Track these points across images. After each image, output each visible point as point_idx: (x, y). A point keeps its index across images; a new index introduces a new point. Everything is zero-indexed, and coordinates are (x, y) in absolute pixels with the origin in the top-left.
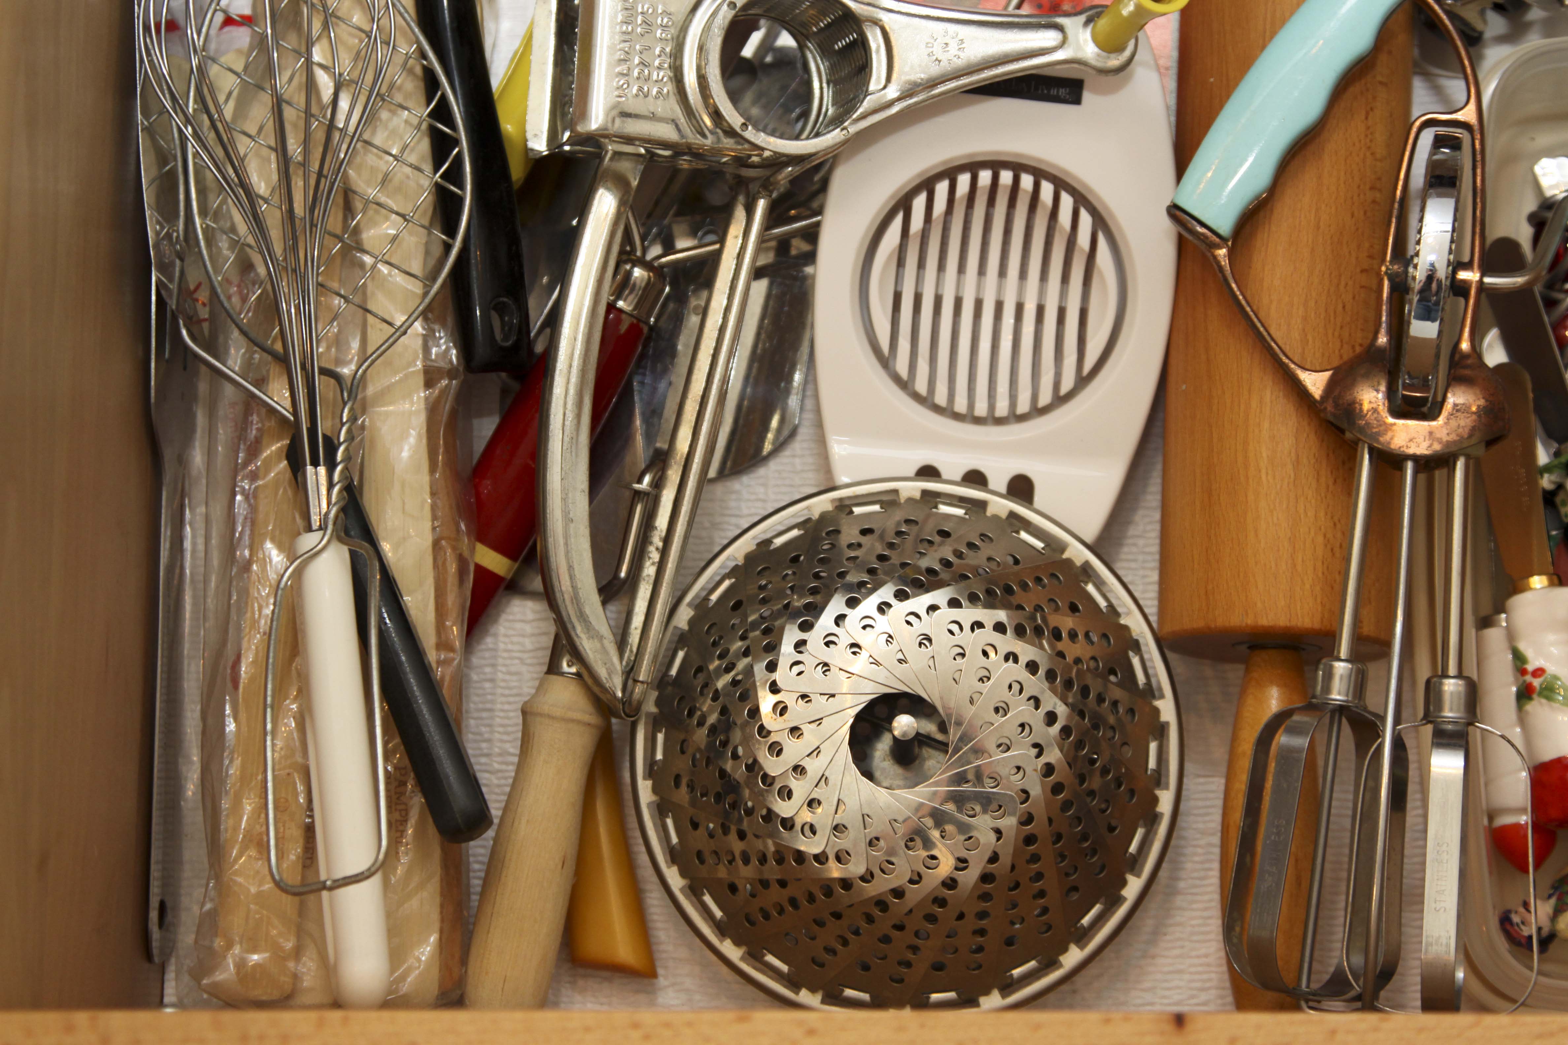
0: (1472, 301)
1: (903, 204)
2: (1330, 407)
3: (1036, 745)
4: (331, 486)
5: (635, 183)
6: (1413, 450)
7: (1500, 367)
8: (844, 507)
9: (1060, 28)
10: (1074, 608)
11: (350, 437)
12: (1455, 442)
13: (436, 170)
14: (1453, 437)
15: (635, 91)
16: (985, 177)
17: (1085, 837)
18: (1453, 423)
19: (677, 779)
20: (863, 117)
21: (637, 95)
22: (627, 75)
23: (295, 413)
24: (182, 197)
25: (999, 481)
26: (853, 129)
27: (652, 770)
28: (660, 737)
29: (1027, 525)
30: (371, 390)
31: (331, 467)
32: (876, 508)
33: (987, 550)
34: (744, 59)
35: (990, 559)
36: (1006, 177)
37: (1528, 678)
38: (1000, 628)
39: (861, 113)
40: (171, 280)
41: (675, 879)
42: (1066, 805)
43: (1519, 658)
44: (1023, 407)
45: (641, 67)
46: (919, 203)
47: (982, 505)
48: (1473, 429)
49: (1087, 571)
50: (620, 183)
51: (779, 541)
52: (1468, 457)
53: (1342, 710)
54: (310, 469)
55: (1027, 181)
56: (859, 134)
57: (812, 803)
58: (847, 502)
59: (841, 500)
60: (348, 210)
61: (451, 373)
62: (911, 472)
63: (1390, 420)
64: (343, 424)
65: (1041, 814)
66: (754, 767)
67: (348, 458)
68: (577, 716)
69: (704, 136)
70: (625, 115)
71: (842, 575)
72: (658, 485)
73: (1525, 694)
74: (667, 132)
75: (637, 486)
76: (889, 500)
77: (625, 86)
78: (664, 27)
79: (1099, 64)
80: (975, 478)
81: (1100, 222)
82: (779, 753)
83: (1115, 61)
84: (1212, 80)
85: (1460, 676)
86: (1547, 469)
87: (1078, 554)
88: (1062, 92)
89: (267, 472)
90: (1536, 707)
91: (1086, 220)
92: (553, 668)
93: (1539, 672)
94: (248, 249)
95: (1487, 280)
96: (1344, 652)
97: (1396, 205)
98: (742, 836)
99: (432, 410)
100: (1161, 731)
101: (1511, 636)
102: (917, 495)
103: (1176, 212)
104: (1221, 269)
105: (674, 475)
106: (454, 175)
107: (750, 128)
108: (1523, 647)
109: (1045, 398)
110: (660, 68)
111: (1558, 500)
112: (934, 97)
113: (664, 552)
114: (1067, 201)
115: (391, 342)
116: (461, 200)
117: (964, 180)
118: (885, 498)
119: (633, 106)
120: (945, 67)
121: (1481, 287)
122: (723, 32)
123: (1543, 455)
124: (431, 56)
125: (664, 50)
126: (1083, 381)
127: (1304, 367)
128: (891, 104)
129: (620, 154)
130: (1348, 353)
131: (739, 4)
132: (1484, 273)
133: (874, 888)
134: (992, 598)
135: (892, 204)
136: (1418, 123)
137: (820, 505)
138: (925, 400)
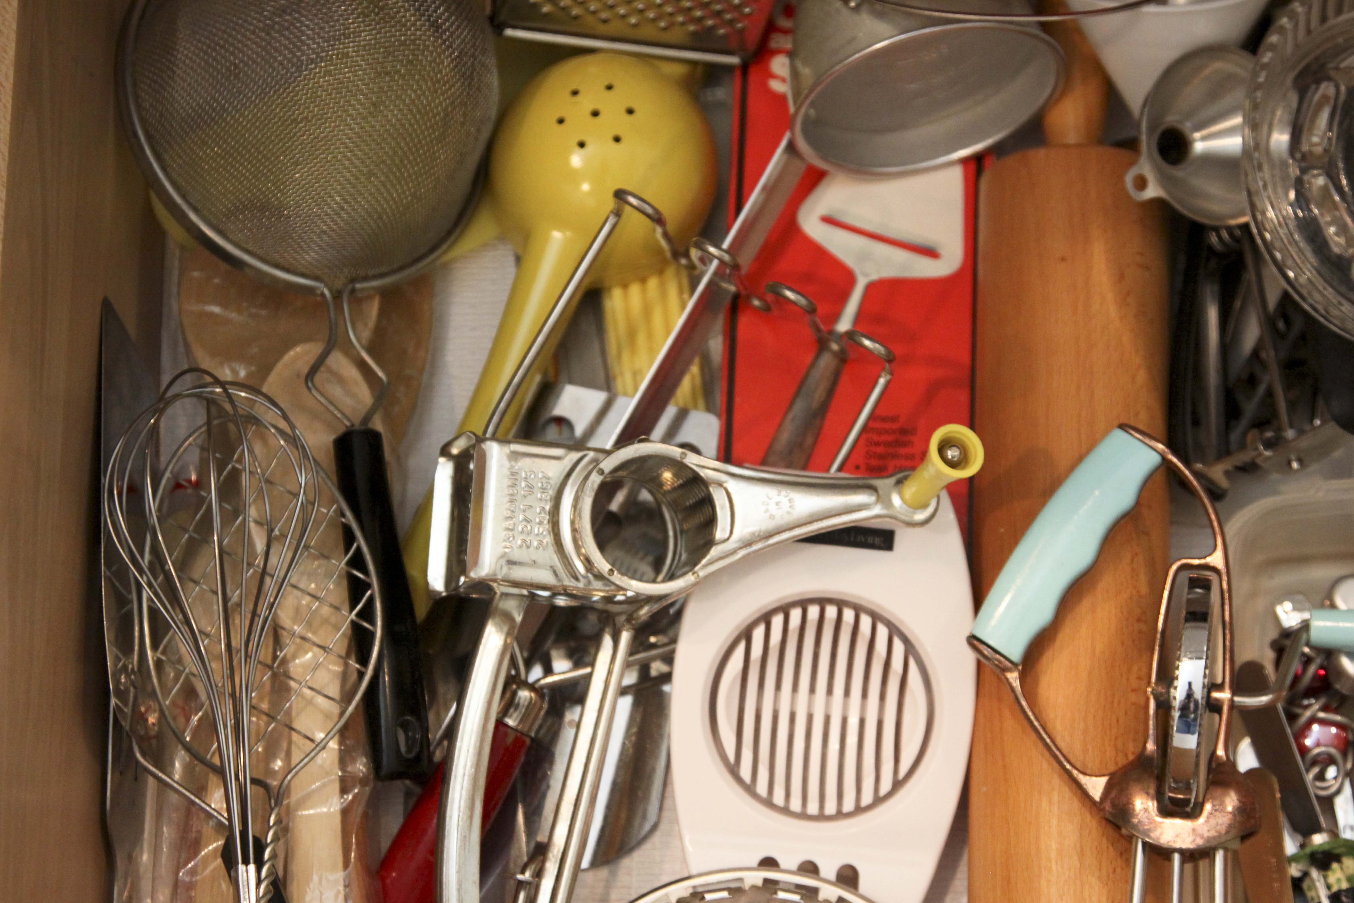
0: (1225, 716)
1: (746, 635)
2: (1108, 806)
4: (259, 882)
5: (519, 618)
6: (1179, 844)
7: (1251, 772)
8: (697, 893)
9: (873, 489)
11: (276, 839)
12: (1214, 838)
13: (352, 608)
14: (1213, 833)
15: (519, 542)
16: (813, 611)
18: (1213, 822)
20: (711, 563)
21: (521, 547)
22: (512, 530)
23: (230, 819)
24: (137, 634)
25: (829, 870)
26: (702, 574)
30: (295, 797)
31: (259, 865)
32: (725, 894)
34: (612, 513)
36: (831, 612)
39: (709, 560)
40: (126, 705)
44: (849, 805)
45: (524, 523)
46: (758, 634)
47: (814, 891)
48: (1230, 826)
50: (506, 620)
52: (1226, 850)
54: (241, 868)
55: (849, 615)
56: (707, 577)
58: (700, 890)
59: (695, 888)
60: (277, 642)
61: (363, 782)
62: (755, 862)
63: (1159, 819)
64: (270, 828)
67: (274, 856)
69: (577, 579)
70: (511, 563)
72: (539, 874)
74: (546, 577)
75: (520, 877)
76: (735, 888)
77: (511, 539)
78: (544, 490)
79: (908, 518)
80: (809, 868)
81: (911, 650)
83: (920, 516)
84: (1002, 530)
86: (1294, 859)
88: (877, 540)
89: (204, 868)
91: (899, 647)
95: (1237, 699)
97: (1159, 636)
99: (345, 812)
102: (760, 883)
103: (974, 641)
104: (1013, 689)
105: (551, 868)
106: (367, 614)
107: (616, 573)
109: (867, 799)
110: (541, 523)
111: (1305, 885)
112: (769, 546)
114: (883, 631)
115: (310, 756)
116: (372, 635)
117: (796, 614)
118: (733, 885)
119: (517, 555)
120: (779, 521)
121: (1232, 705)
122: (593, 494)
123: (1290, 846)
124: (349, 514)
125: (543, 508)
126: (897, 785)
127: (1085, 774)
128: (734, 552)
129: (505, 595)
130: (1122, 761)
131: (607, 471)
132: (1234, 693)
135: (735, 635)
136: (1175, 567)
137: (677, 892)
138: (768, 802)
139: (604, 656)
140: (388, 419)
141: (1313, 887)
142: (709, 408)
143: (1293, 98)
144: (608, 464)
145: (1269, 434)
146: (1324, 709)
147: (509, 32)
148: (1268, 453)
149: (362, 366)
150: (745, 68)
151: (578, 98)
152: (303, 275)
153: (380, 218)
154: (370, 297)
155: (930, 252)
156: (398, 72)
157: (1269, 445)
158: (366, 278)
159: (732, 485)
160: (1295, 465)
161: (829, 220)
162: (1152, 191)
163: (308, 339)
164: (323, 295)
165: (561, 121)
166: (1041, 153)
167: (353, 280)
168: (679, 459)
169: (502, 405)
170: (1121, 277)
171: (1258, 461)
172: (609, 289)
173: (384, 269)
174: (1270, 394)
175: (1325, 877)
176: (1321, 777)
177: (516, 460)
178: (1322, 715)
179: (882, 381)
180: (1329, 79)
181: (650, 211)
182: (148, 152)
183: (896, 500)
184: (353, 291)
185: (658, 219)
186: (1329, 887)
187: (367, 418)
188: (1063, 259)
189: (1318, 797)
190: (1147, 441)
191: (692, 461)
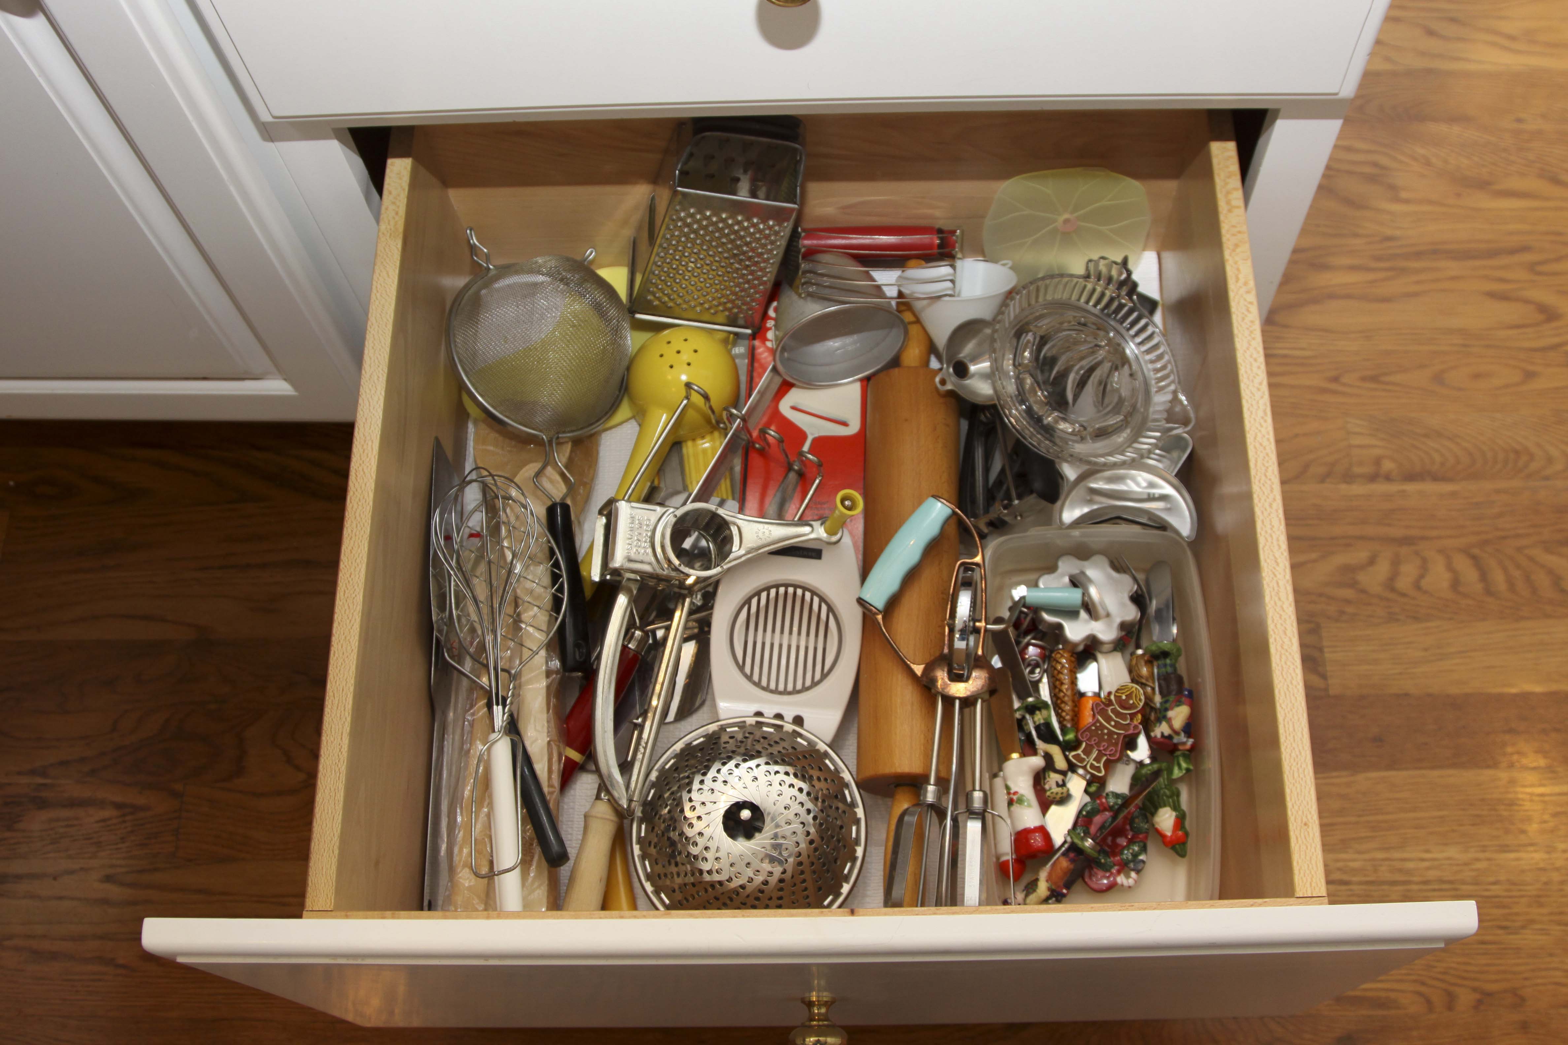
0: (982, 634)
1: (748, 602)
2: (924, 680)
3: (802, 823)
4: (504, 714)
5: (635, 592)
6: (958, 695)
7: (999, 669)
8: (723, 729)
9: (811, 526)
10: (820, 769)
11: (513, 695)
12: (975, 691)
13: (553, 588)
14: (975, 689)
15: (635, 551)
16: (782, 590)
17: (824, 864)
18: (975, 684)
19: (650, 843)
20: (730, 562)
21: (635, 554)
22: (631, 544)
23: (490, 686)
24: (448, 606)
25: (789, 717)
26: (725, 567)
27: (640, 841)
28: (643, 826)
29: (801, 736)
30: (523, 679)
31: (504, 706)
32: (736, 729)
33: (783, 744)
34: (685, 550)
35: (784, 748)
36: (791, 590)
37: (1012, 796)
38: (787, 774)
39: (729, 560)
40: (442, 635)
41: (649, 887)
42: (816, 850)
43: (1007, 788)
44: (799, 686)
45: (637, 541)
46: (754, 601)
47: (781, 727)
48: (983, 686)
49: (826, 755)
50: (629, 591)
51: (695, 743)
52: (983, 701)
53: (931, 806)
54: (495, 707)
55: (800, 592)
56: (729, 569)
57: (706, 848)
58: (724, 727)
59: (721, 725)
60: (517, 606)
61: (557, 672)
62: (752, 714)
63: (949, 682)
64: (510, 690)
65: (805, 854)
66: (682, 834)
67: (511, 703)
68: (608, 817)
69: (663, 570)
70: (630, 560)
71: (720, 754)
72: (644, 721)
73: (1011, 803)
74: (647, 568)
75: (635, 721)
76: (742, 725)
77: (630, 549)
78: (647, 525)
79: (827, 540)
80: (779, 716)
81: (830, 609)
82: (692, 827)
83: (834, 539)
85: (981, 790)
86: (1018, 709)
87: (822, 747)
88: (814, 554)
89: (478, 713)
90: (1015, 808)
91: (824, 608)
92: (598, 797)
93: (1015, 793)
94: (474, 623)
95: (988, 626)
96: (932, 781)
97: (950, 596)
98: (677, 865)
99: (548, 687)
100: (857, 822)
101: (1005, 779)
102: (754, 723)
103: (861, 601)
104: (880, 625)
105: (650, 715)
106: (560, 590)
107: (682, 566)
108: (1010, 783)
109: (808, 683)
110: (645, 542)
111: (1023, 723)
112: (760, 555)
113: (645, 748)
114: (816, 600)
115: (531, 658)
116: (562, 600)
117: (773, 592)
118: (740, 725)
119: (633, 556)
120: (764, 542)
121: (986, 630)
122: (671, 527)
123: (1017, 704)
124: (552, 541)
125: (647, 535)
126: (824, 676)
127: (914, 664)
128: (741, 557)
129: (629, 579)
130: (932, 658)
131: (678, 516)
132: (987, 623)
133: (733, 885)
134: (784, 762)
135: (743, 602)
136: (959, 563)
137: (713, 728)
138: (758, 684)
139: (677, 614)
140: (574, 500)
141: (1027, 724)
142: (734, 499)
143: (1014, 341)
144: (679, 513)
145: (1006, 502)
146: (1034, 638)
147: (638, 316)
148: (1006, 511)
149: (563, 475)
150: (753, 337)
151: (669, 345)
152: (533, 429)
153: (571, 399)
154: (567, 442)
155: (845, 424)
156: (580, 325)
157: (1005, 508)
158: (564, 432)
159: (740, 523)
160: (1019, 518)
161: (794, 408)
162: (949, 387)
163: (536, 461)
164: (543, 438)
165: (661, 356)
166: (896, 370)
167: (558, 433)
168: (714, 511)
169: (630, 491)
170: (935, 429)
171: (1001, 516)
172: (686, 441)
173: (574, 428)
174: (1008, 490)
175: (1033, 718)
176: (1032, 672)
177: (634, 511)
178: (1033, 641)
179: (817, 481)
180: (1031, 331)
181: (702, 392)
182: (459, 367)
183: (822, 532)
184: (558, 438)
185: (706, 397)
186: (1034, 722)
187: (564, 498)
188: (906, 420)
189: (1031, 682)
190: (945, 502)
191: (721, 512)
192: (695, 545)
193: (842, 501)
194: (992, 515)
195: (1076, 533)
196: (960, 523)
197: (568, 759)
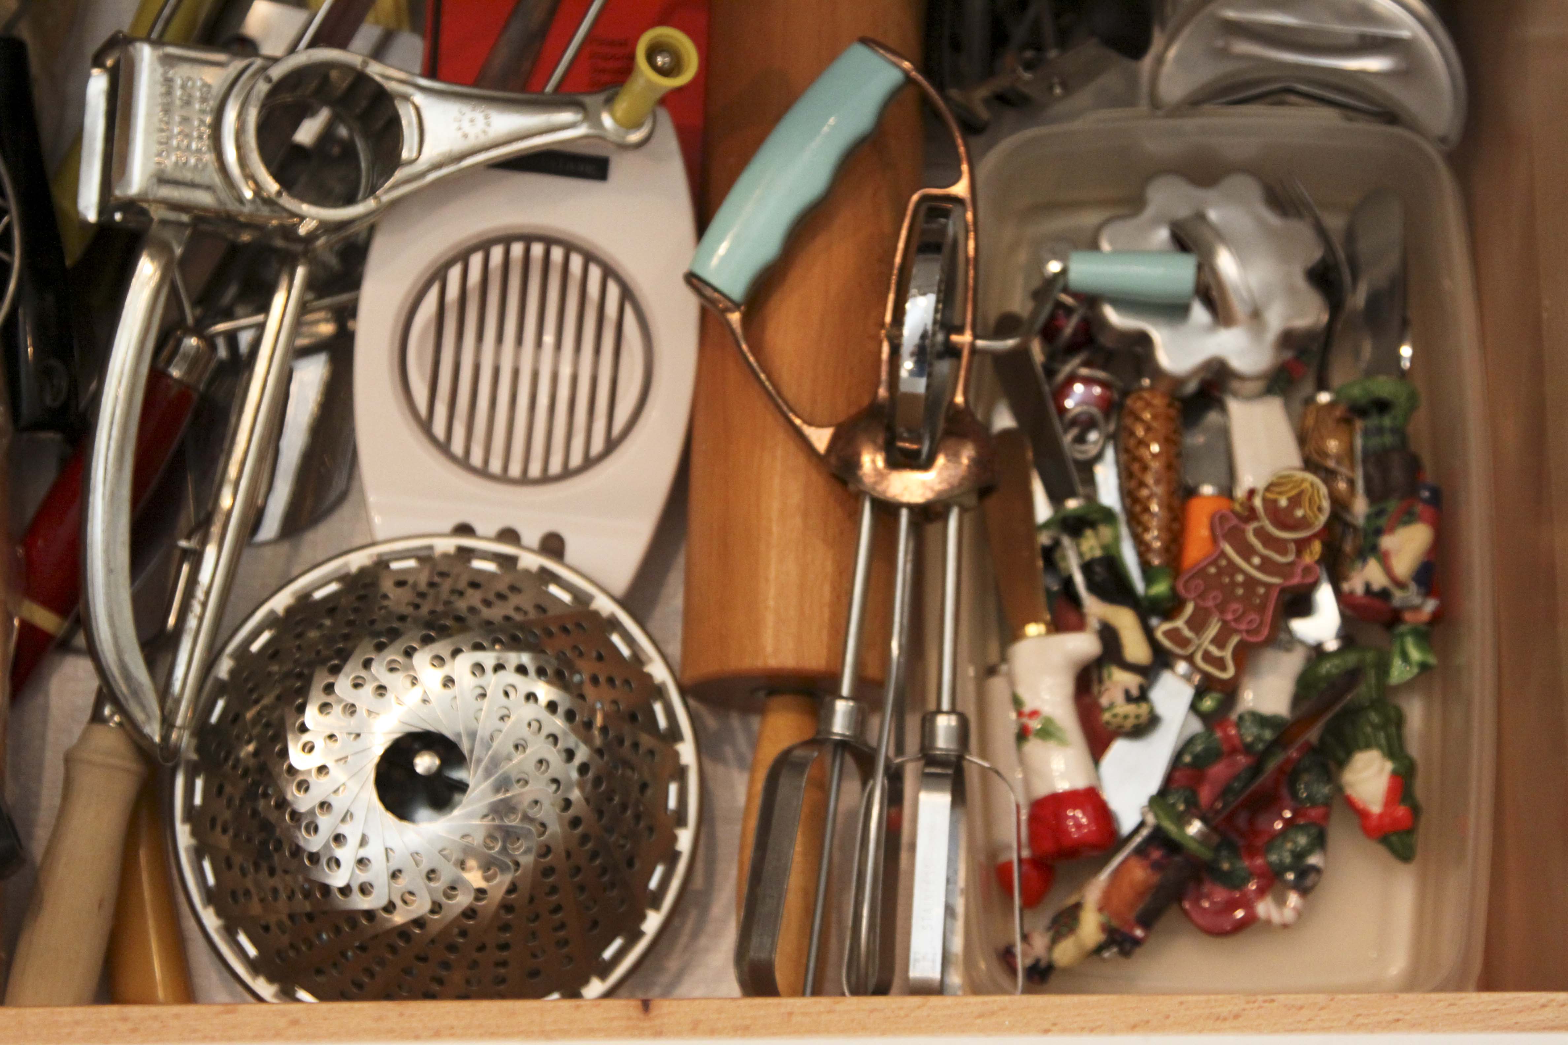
0: (964, 363)
1: (439, 275)
2: (833, 460)
3: (555, 781)
5: (178, 251)
6: (907, 498)
8: (382, 563)
9: (582, 106)
10: (600, 658)
12: (945, 489)
14: (944, 486)
15: (174, 159)
16: (517, 249)
17: (604, 871)
18: (946, 473)
19: (213, 822)
20: (395, 187)
21: (176, 164)
22: (165, 144)
25: (532, 536)
26: (385, 199)
27: (191, 814)
28: (199, 783)
29: (555, 579)
32: (412, 563)
33: (515, 600)
35: (518, 609)
36: (537, 250)
37: (1025, 720)
38: (522, 670)
39: (393, 184)
41: (211, 920)
42: (585, 839)
43: (1017, 702)
44: (555, 467)
45: (180, 137)
46: (455, 274)
47: (514, 559)
48: (965, 476)
49: (613, 624)
50: (162, 250)
51: (318, 595)
52: (963, 510)
53: (843, 745)
55: (557, 254)
56: (394, 204)
57: (339, 839)
58: (385, 558)
59: (380, 555)
62: (448, 528)
63: (886, 470)
65: (559, 848)
66: (282, 804)
68: (118, 762)
69: (243, 203)
70: (165, 180)
71: (372, 622)
72: (202, 544)
73: (1023, 735)
74: (204, 198)
75: (183, 543)
76: (425, 557)
77: (164, 154)
78: (203, 99)
79: (619, 139)
80: (509, 535)
81: (627, 294)
82: (307, 789)
83: (634, 137)
85: (953, 711)
86: (1047, 525)
87: (604, 605)
88: (589, 169)
90: (1033, 746)
91: (613, 291)
92: (97, 717)
93: (1034, 714)
95: (979, 343)
96: (845, 690)
98: (272, 872)
100: (680, 773)
101: (1012, 682)
102: (452, 550)
103: (693, 280)
104: (733, 332)
105: (215, 530)
107: (284, 194)
108: (1023, 693)
109: (576, 460)
110: (200, 138)
111: (1057, 555)
112: (463, 169)
113: (204, 605)
114: (595, 273)
116: (8, 267)
117: (497, 253)
118: (421, 553)
119: (171, 171)
120: (474, 141)
121: (974, 350)
122: (259, 104)
123: (1043, 512)
125: (202, 122)
126: (611, 445)
127: (810, 424)
128: (422, 175)
129: (164, 222)
130: (853, 410)
131: (275, 78)
132: (976, 336)
133: (399, 918)
134: (515, 643)
135: (427, 275)
136: (915, 197)
137: (357, 561)
138: (464, 463)
139: (279, 300)
141: (1064, 558)
142: (415, 29)
144: (277, 72)
146: (1086, 364)
148: (1027, 76)
157: (1029, 66)
159: (418, 98)
160: (1058, 91)
168: (359, 67)
169: (163, 16)
171: (1019, 83)
174: (1037, 22)
175: (1078, 546)
176: (1081, 439)
177: (172, 66)
178: (1084, 371)
183: (607, 120)
186: (1080, 555)
187: (11, 24)
189: (1077, 462)
190: (889, 56)
191: (375, 70)
192: (326, 136)
193: (651, 54)
194: (1000, 83)
195: (1190, 124)
196: (925, 100)
197: (28, 629)
